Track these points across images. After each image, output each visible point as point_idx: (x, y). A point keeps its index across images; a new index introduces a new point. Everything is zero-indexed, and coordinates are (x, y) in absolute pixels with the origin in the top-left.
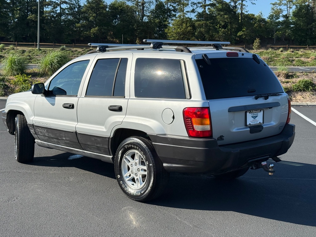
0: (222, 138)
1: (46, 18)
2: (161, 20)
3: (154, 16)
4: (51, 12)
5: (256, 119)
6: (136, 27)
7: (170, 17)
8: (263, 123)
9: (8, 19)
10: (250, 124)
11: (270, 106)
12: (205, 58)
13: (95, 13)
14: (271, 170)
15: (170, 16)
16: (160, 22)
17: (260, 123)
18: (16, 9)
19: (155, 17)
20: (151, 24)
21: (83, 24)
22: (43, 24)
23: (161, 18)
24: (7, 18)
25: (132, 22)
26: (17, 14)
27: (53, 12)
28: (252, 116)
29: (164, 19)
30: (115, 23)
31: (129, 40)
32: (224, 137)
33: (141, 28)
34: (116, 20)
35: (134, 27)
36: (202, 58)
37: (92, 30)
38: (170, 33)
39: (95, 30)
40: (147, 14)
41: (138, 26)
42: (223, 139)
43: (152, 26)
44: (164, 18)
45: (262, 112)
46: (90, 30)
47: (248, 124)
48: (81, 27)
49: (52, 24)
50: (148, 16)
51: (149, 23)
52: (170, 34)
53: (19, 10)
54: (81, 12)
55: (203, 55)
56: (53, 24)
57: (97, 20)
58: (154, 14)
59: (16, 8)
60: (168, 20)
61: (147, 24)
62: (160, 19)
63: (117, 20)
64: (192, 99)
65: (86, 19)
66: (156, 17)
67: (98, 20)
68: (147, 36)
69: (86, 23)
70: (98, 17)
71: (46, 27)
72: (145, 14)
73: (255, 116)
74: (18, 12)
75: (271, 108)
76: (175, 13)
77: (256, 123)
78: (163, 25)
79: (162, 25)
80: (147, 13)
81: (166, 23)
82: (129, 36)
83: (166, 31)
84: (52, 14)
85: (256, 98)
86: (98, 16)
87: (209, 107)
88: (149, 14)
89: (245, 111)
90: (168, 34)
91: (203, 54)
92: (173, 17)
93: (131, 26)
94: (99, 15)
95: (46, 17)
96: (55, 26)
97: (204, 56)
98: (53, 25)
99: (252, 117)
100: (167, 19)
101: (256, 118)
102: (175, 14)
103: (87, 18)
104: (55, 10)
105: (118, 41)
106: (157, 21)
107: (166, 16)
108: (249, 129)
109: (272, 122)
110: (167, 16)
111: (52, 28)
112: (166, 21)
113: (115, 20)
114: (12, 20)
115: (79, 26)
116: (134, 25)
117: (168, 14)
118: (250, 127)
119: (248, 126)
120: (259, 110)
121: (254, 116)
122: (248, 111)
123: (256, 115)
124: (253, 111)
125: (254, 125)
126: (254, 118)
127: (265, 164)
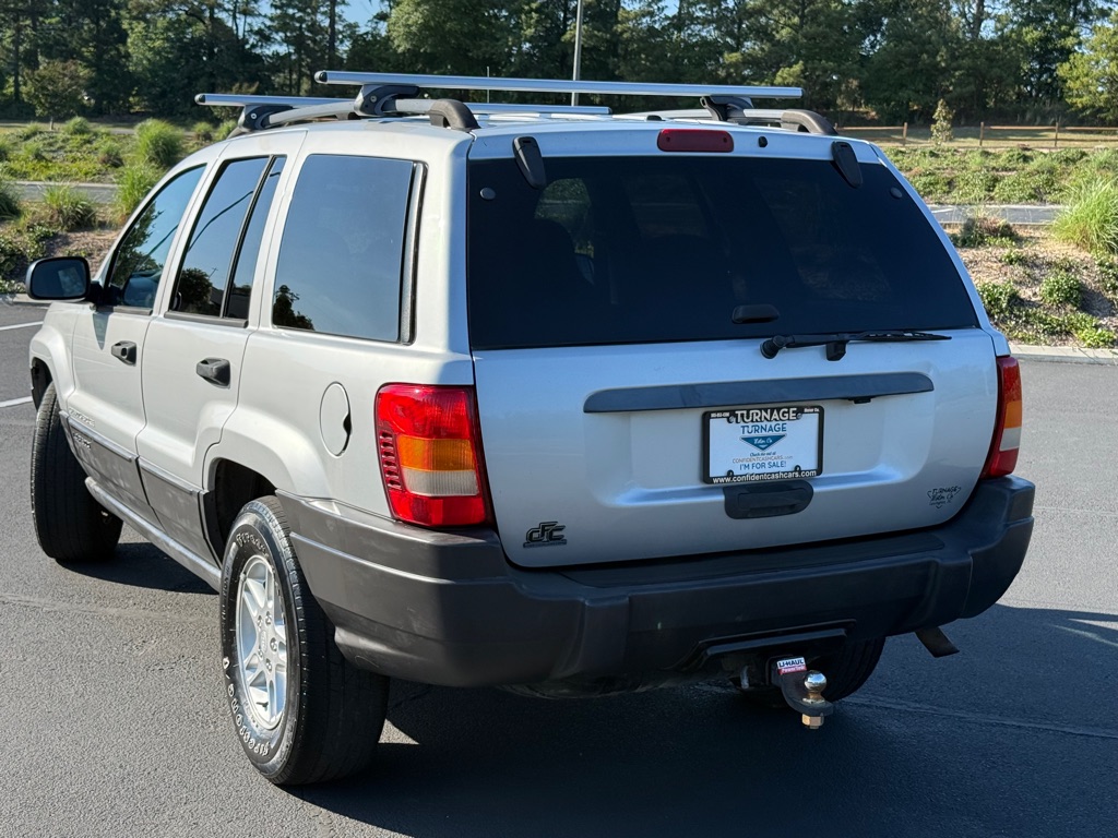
0: (555, 534)
1: (625, 36)
2: (1049, 32)
3: (1022, 17)
4: (644, 16)
5: (771, 449)
6: (945, 61)
7: (1087, 20)
8: (819, 470)
9: (500, 43)
10: (730, 474)
11: (861, 392)
12: (521, 153)
13: (796, 12)
14: (810, 701)
15: (1086, 16)
16: (1045, 40)
17: (797, 469)
18: (526, 8)
19: (1028, 21)
20: (1006, 48)
21: (749, 55)
22: (614, 57)
23: (1052, 24)
24: (498, 40)
25: (930, 43)
26: (529, 27)
27: (651, 14)
28: (747, 435)
29: (1063, 28)
30: (873, 46)
31: (915, 108)
32: (561, 529)
33: (966, 62)
34: (876, 36)
35: (939, 59)
36: (513, 156)
37: (779, 73)
38: (1078, 78)
39: (790, 75)
40: (996, 11)
41: (954, 57)
42: (561, 540)
43: (1010, 53)
44: (1061, 23)
45: (810, 420)
46: (774, 75)
47: (717, 469)
48: (744, 63)
49: (643, 56)
50: (998, 19)
51: (997, 44)
52: (1078, 82)
53: (537, 11)
54: (747, 11)
55: (516, 141)
56: (647, 56)
57: (800, 37)
58: (1023, 10)
59: (528, 4)
60: (1076, 30)
61: (988, 48)
62: (1044, 28)
63: (879, 36)
64: (415, 347)
65: (763, 34)
66: (1032, 22)
67: (805, 36)
68: (986, 93)
69: (762, 49)
70: (806, 28)
71: (622, 68)
72: (990, 10)
73: (764, 438)
74: (532, 18)
75: (866, 399)
76: (1109, 5)
77: (775, 469)
78: (1057, 50)
79: (1051, 52)
80: (999, 6)
81: (1070, 41)
82: (918, 92)
83: (1062, 70)
84: (644, 20)
85: (770, 352)
86: (806, 23)
87: (473, 388)
88: (1002, 12)
89: (702, 411)
90: (1070, 84)
91: (515, 136)
92: (1098, 19)
93: (925, 56)
94: (812, 20)
95: (624, 31)
96: (652, 63)
97: (518, 146)
98: (646, 60)
99: (749, 440)
100: (1072, 27)
101: (769, 445)
102: (1106, 7)
103: (766, 33)
104: (656, 7)
105: (874, 113)
106: (1032, 34)
107: (1071, 14)
108: (721, 498)
109: (880, 469)
110: (1074, 15)
111: (643, 71)
112: (1069, 35)
113: (872, 38)
114: (514, 45)
115: (734, 60)
116: (938, 52)
117: (1080, 7)
118: (726, 490)
119: (715, 481)
120: (789, 408)
121: (757, 434)
122: (716, 412)
123: (774, 433)
124: (748, 411)
125: (757, 478)
126: (757, 445)
127: (793, 669)
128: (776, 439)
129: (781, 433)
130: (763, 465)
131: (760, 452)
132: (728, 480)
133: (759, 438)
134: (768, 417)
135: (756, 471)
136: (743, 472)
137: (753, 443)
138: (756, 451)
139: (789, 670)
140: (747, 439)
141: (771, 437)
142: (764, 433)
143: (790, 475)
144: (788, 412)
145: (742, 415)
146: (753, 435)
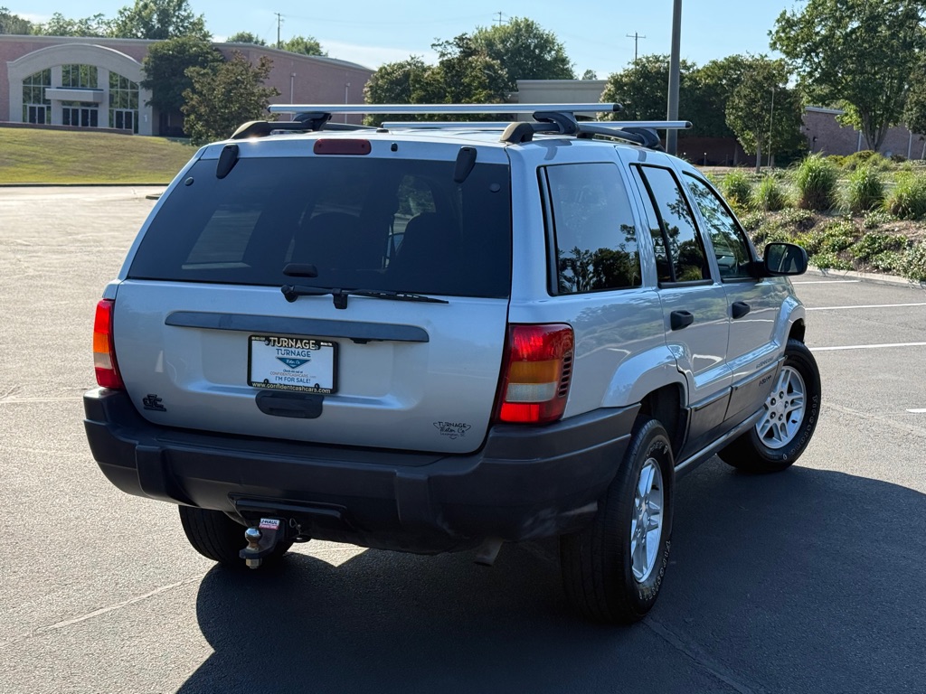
0: (158, 403)
5: (298, 369)
8: (334, 389)
10: (266, 382)
11: (365, 336)
17: (317, 386)
28: (280, 356)
42: (161, 408)
45: (327, 350)
47: (258, 377)
73: (294, 360)
77: (301, 384)
85: (291, 297)
87: (114, 301)
89: (247, 333)
99: (283, 360)
101: (298, 365)
108: (254, 397)
118: (260, 392)
119: (254, 385)
120: (309, 340)
121: (288, 356)
122: (256, 336)
123: (301, 357)
124: (279, 338)
125: (285, 388)
126: (288, 364)
127: (268, 527)
128: (303, 362)
129: (306, 358)
130: (293, 379)
131: (291, 370)
132: (264, 385)
133: (290, 359)
134: (294, 344)
135: (287, 383)
136: (278, 382)
137: (285, 362)
138: (288, 368)
139: (265, 526)
140: (281, 359)
141: (299, 360)
142: (293, 357)
143: (310, 390)
144: (309, 343)
145: (274, 341)
146: (285, 356)
